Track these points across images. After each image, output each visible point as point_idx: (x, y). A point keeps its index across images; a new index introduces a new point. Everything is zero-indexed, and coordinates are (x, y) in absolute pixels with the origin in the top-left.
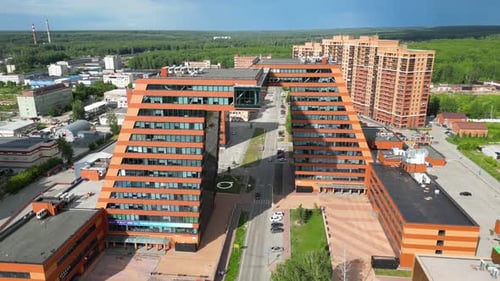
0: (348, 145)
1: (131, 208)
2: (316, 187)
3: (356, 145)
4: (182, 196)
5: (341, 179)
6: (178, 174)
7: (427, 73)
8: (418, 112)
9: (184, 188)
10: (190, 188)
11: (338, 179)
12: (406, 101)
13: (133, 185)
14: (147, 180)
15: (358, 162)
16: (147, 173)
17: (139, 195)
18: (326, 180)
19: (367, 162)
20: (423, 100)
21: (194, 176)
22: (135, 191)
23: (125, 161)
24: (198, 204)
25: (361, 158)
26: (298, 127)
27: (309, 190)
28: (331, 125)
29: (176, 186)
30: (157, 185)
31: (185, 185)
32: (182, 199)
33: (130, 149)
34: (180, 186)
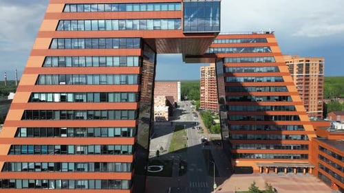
0: (288, 118)
1: (31, 186)
2: (256, 168)
3: (297, 118)
4: (105, 164)
5: (283, 158)
6: (103, 133)
7: (319, 76)
8: (316, 108)
9: (110, 152)
10: (118, 152)
11: (279, 158)
12: (305, 99)
13: (37, 150)
14: (57, 142)
15: (299, 137)
16: (58, 132)
17: (45, 166)
18: (266, 159)
19: (310, 136)
20: (319, 98)
21: (125, 134)
22: (38, 159)
23: (28, 115)
24: (129, 176)
25: (302, 133)
26: (234, 100)
27: (249, 171)
28: (269, 98)
29: (98, 149)
30: (71, 149)
31: (110, 148)
32: (106, 170)
33: (36, 96)
34: (105, 150)
